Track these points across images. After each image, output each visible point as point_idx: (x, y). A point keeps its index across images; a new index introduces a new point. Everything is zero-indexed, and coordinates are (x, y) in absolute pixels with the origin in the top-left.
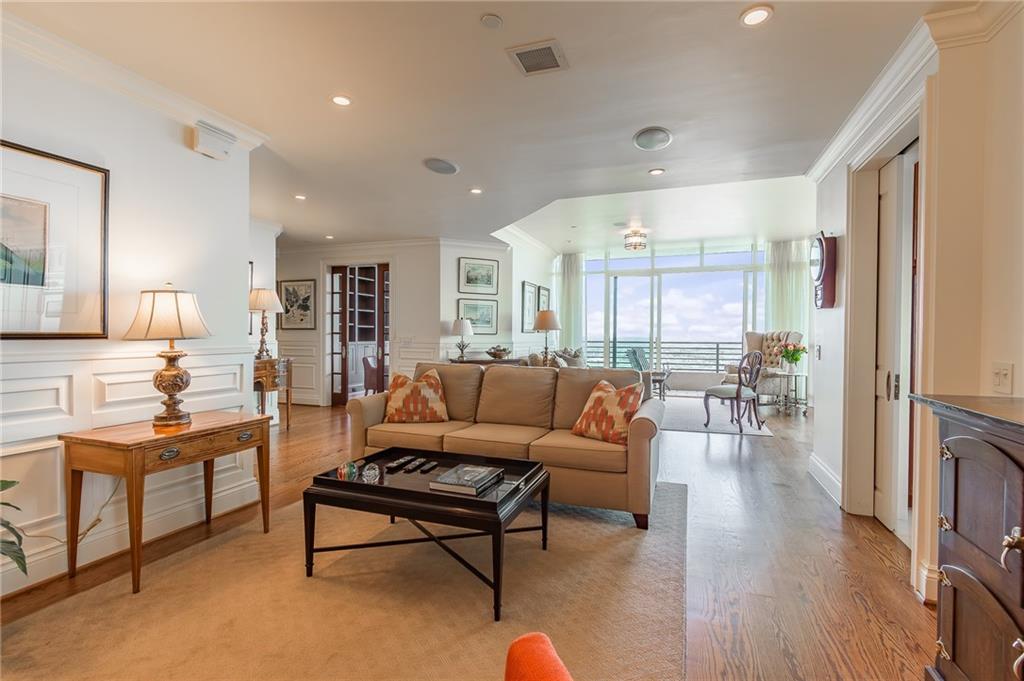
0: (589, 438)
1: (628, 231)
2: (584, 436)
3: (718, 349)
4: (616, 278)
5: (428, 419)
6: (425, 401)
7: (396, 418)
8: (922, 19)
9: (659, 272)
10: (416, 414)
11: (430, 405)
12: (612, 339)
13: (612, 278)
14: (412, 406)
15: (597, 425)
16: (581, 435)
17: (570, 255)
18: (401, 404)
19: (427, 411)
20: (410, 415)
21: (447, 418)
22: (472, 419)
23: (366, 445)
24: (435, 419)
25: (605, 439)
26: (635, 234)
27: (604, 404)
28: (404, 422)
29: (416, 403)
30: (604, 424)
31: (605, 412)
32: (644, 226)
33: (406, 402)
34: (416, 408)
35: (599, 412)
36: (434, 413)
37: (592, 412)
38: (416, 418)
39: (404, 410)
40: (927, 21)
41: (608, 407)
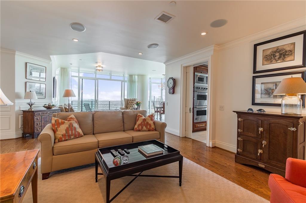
0: (143, 131)
1: (97, 65)
2: (140, 131)
3: (109, 103)
4: (82, 79)
5: (77, 136)
6: (75, 128)
7: (63, 139)
8: (213, 45)
9: (98, 79)
10: (72, 135)
11: (77, 130)
12: (81, 100)
13: (81, 79)
14: (70, 132)
15: (146, 127)
16: (139, 131)
17: (64, 68)
18: (64, 132)
19: (77, 133)
20: (69, 136)
21: (83, 134)
22: (92, 133)
23: (53, 155)
24: (80, 136)
25: (149, 130)
26: (100, 66)
27: (147, 120)
28: (67, 140)
29: (72, 131)
30: (148, 126)
31: (148, 123)
32: (103, 64)
33: (67, 130)
34: (72, 133)
35: (146, 123)
36: (79, 133)
37: (143, 123)
38: (72, 137)
39: (67, 135)
40: (214, 46)
41: (148, 121)
